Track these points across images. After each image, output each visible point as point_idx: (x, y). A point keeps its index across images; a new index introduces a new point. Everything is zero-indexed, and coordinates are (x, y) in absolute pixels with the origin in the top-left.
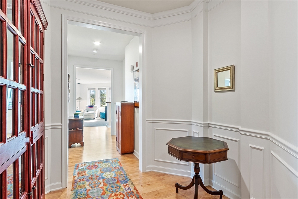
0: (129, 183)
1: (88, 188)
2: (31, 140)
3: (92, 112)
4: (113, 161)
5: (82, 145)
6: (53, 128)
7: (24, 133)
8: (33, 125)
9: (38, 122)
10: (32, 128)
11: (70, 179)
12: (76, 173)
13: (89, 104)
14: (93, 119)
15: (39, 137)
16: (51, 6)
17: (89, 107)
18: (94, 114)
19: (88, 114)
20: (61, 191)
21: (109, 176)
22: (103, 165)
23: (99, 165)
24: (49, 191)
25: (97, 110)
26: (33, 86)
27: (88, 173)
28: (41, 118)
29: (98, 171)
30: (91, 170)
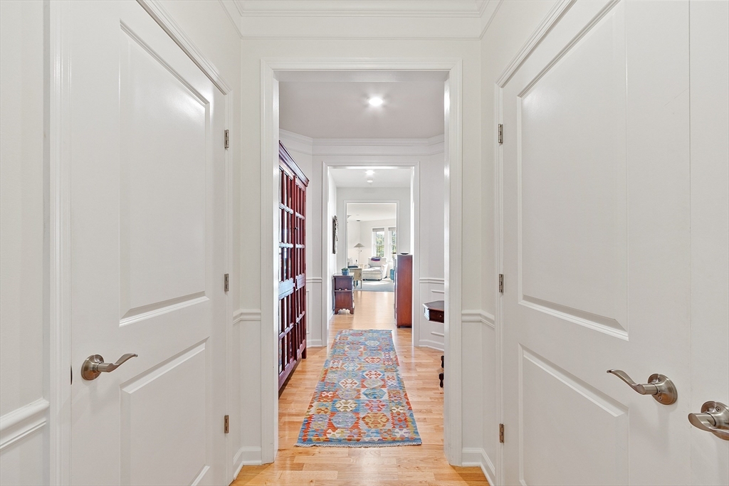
0: (392, 353)
1: (346, 349)
2: (296, 285)
3: (378, 268)
4: (384, 332)
5: (352, 312)
6: (315, 281)
7: (291, 279)
8: (297, 275)
9: (300, 273)
10: (296, 277)
11: (329, 341)
12: (338, 338)
13: (374, 255)
14: (379, 280)
15: (301, 286)
16: (313, 155)
17: (373, 259)
18: (380, 272)
19: (371, 271)
20: (321, 348)
21: (372, 345)
22: (370, 335)
23: (365, 334)
24: (311, 346)
25: (386, 266)
26: (297, 243)
27: (350, 338)
28: (303, 270)
29: (362, 339)
30: (355, 337)
